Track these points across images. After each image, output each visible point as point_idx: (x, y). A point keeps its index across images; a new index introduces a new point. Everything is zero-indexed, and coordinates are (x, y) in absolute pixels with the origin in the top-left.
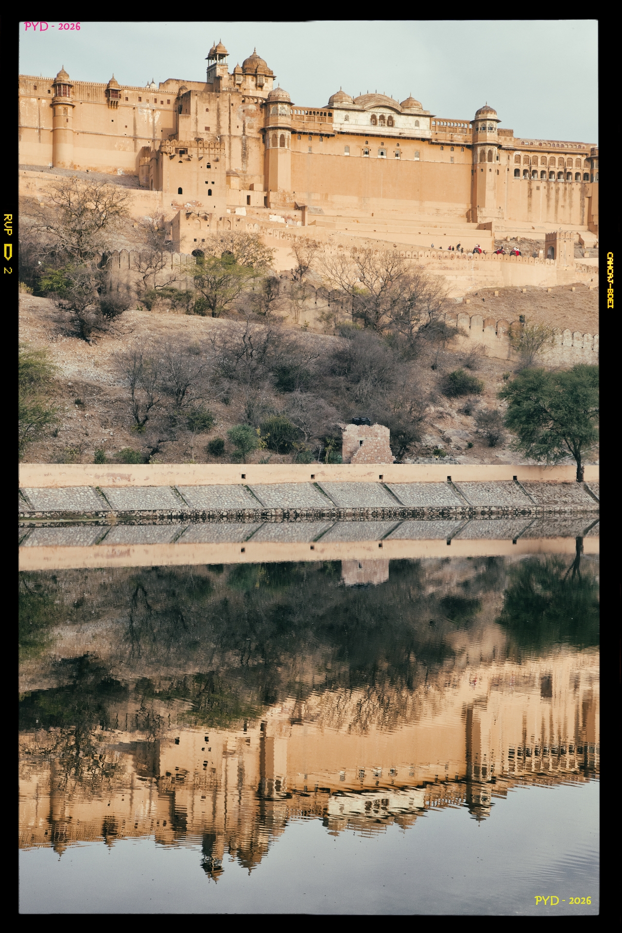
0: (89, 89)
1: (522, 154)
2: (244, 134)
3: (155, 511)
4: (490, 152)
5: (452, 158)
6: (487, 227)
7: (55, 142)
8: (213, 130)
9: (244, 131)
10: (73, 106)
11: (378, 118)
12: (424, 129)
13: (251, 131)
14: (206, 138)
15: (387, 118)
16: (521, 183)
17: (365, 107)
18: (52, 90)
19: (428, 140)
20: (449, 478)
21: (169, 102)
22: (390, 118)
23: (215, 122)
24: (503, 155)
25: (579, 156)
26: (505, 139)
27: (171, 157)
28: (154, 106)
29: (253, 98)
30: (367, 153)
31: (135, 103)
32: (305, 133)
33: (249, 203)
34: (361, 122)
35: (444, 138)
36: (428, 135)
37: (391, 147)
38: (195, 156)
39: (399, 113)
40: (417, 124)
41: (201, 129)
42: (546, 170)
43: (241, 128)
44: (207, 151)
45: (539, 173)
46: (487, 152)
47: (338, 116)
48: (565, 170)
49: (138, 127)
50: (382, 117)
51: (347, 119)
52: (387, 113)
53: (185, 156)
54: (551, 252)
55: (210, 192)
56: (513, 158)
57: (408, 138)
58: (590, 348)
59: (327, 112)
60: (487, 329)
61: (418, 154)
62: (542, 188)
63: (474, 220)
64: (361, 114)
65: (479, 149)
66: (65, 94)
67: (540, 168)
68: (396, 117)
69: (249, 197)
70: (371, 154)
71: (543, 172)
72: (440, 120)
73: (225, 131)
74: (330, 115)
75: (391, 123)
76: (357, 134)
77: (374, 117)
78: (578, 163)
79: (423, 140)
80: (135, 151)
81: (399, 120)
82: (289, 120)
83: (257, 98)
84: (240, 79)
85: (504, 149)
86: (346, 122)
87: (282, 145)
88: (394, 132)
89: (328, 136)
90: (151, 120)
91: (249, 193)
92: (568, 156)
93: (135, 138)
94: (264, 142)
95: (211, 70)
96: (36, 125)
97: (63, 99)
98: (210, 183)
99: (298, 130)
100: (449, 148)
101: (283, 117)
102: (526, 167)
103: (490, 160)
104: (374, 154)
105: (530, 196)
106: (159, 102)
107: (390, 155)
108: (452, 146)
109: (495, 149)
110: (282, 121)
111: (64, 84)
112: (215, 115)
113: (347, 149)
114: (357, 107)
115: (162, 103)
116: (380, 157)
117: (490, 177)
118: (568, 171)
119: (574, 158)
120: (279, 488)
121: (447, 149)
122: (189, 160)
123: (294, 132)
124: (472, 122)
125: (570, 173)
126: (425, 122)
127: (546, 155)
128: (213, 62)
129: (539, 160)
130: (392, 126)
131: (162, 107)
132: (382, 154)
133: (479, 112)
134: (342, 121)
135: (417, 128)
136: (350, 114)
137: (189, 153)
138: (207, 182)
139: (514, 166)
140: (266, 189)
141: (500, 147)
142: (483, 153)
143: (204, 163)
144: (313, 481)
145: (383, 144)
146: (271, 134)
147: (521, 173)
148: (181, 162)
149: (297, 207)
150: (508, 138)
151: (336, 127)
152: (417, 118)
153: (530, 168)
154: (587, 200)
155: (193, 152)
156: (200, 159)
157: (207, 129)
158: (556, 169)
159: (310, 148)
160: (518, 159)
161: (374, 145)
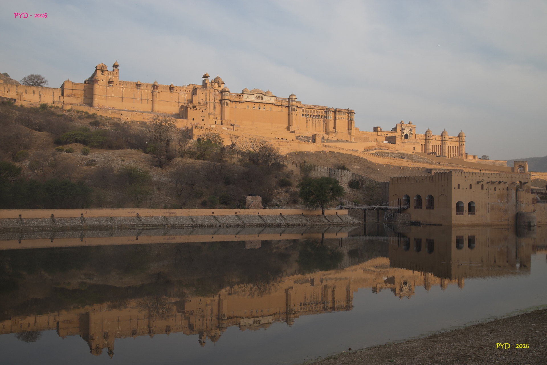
0: (164, 87)
1: (304, 109)
2: (214, 102)
3: (183, 224)
4: (294, 108)
5: (282, 110)
6: (293, 132)
7: (153, 104)
8: (204, 100)
9: (214, 100)
10: (159, 93)
11: (258, 97)
12: (273, 100)
13: (216, 100)
14: (202, 102)
15: (261, 97)
16: (304, 118)
17: (254, 94)
18: (152, 87)
19: (274, 104)
20: (281, 214)
21: (190, 91)
22: (262, 97)
23: (205, 98)
24: (298, 109)
25: (322, 110)
26: (299, 104)
27: (191, 109)
28: (185, 92)
29: (217, 90)
30: (254, 108)
31: (179, 91)
32: (234, 101)
33: (216, 123)
34: (253, 98)
35: (279, 103)
36: (274, 102)
37: (262, 106)
38: (198, 108)
39: (265, 95)
40: (271, 99)
41: (200, 100)
42: (312, 114)
43: (213, 100)
44: (202, 107)
45: (310, 115)
46: (293, 108)
47: (245, 96)
48: (318, 114)
49: (180, 99)
50: (259, 97)
51: (248, 97)
52: (261, 95)
53: (195, 108)
54: (314, 141)
55: (203, 120)
56: (301, 110)
57: (268, 103)
58: (326, 172)
59: (242, 95)
60: (293, 165)
61: (271, 109)
62: (311, 120)
63: (289, 130)
64: (253, 96)
65: (291, 107)
66: (156, 89)
67: (310, 114)
68: (264, 97)
69: (216, 122)
72: (278, 98)
73: (208, 100)
75: (262, 98)
76: (251, 102)
77: (256, 96)
79: (273, 104)
80: (179, 106)
81: (265, 98)
82: (229, 97)
83: (219, 90)
84: (213, 84)
85: (298, 107)
86: (248, 98)
87: (227, 105)
88: (263, 101)
89: (242, 102)
90: (184, 97)
91: (216, 120)
92: (319, 110)
93: (179, 103)
94: (221, 104)
95: (204, 81)
96: (147, 99)
97: (155, 90)
98: (203, 117)
99: (232, 100)
100: (281, 107)
101: (227, 96)
103: (294, 111)
104: (257, 108)
105: (307, 122)
106: (187, 91)
107: (262, 109)
109: (296, 107)
110: (227, 98)
111: (156, 86)
112: (205, 95)
113: (248, 106)
114: (251, 93)
115: (188, 91)
116: (258, 109)
117: (294, 116)
118: (319, 115)
119: (321, 111)
120: (225, 217)
121: (280, 107)
122: (196, 109)
123: (230, 101)
124: (288, 99)
125: (319, 116)
126: (273, 99)
127: (312, 110)
128: (205, 79)
129: (310, 111)
130: (262, 99)
131: (188, 93)
132: (259, 108)
133: (290, 96)
134: (246, 97)
135: (270, 100)
136: (249, 95)
137: (196, 107)
138: (202, 117)
139: (302, 113)
140: (221, 119)
141: (297, 107)
143: (201, 111)
144: (236, 214)
145: (259, 105)
146: (223, 101)
148: (193, 110)
149: (231, 125)
150: (300, 104)
151: (244, 100)
152: (270, 97)
153: (307, 114)
154: (325, 124)
155: (197, 107)
156: (200, 109)
158: (315, 114)
159: (236, 106)
160: (303, 111)
161: (257, 105)
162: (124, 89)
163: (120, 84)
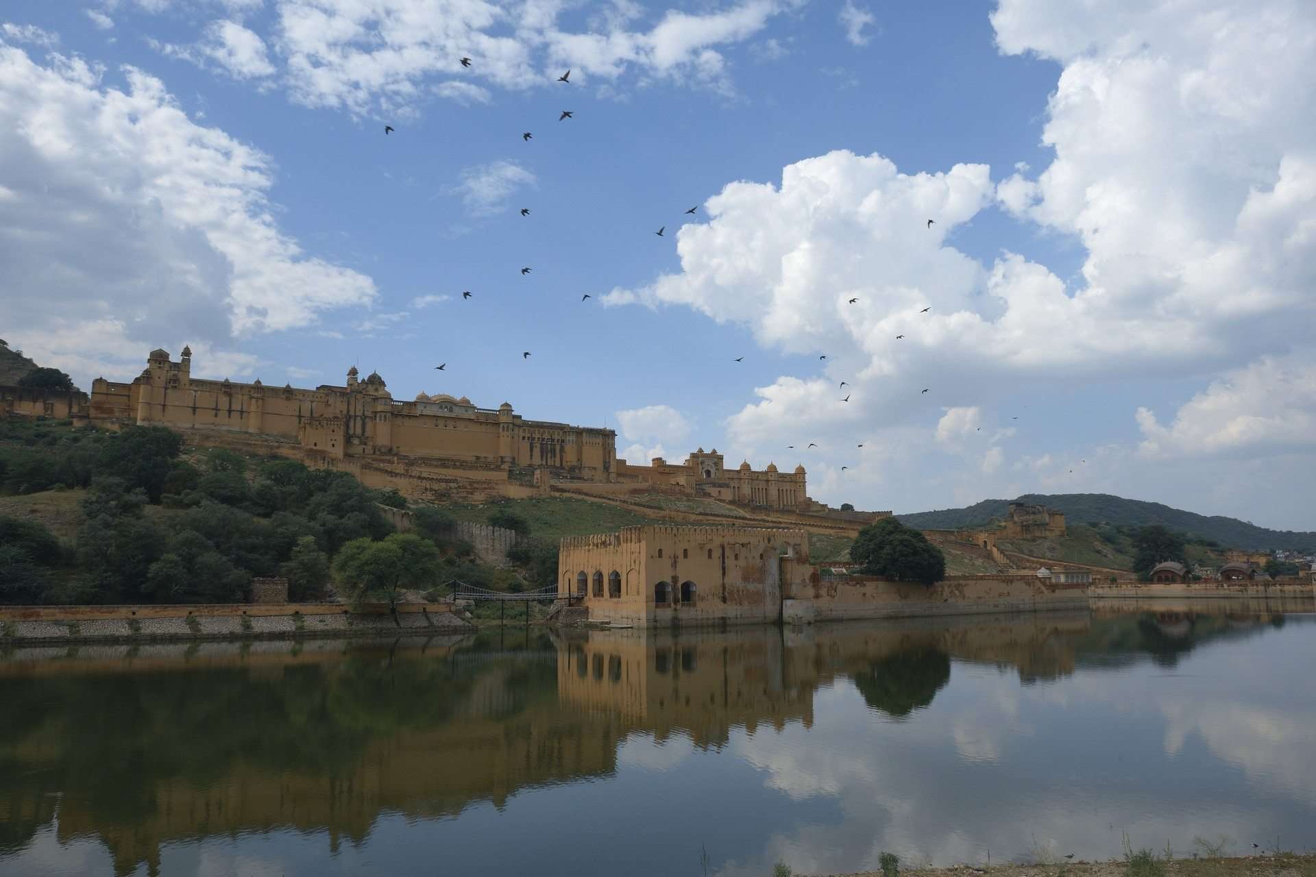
0: (275, 390)
1: (527, 429)
2: (364, 415)
4: (508, 427)
5: (486, 429)
8: (345, 412)
9: (363, 413)
10: (263, 399)
11: (443, 407)
12: (471, 414)
13: (368, 413)
15: (449, 408)
16: (527, 444)
17: (436, 402)
18: (251, 391)
19: (473, 419)
21: (321, 397)
22: (451, 407)
24: (516, 428)
25: (559, 430)
27: (311, 426)
28: (312, 399)
29: (370, 395)
30: (436, 426)
31: (301, 398)
32: (400, 415)
33: (364, 452)
35: (483, 419)
36: (473, 417)
37: (451, 424)
38: (325, 426)
39: (455, 405)
40: (467, 411)
41: (338, 411)
42: (541, 437)
44: (332, 423)
45: (536, 439)
46: (506, 426)
47: (420, 406)
48: (552, 437)
49: (302, 410)
50: (446, 407)
51: (425, 407)
52: (449, 405)
53: (319, 426)
56: (521, 430)
57: (461, 418)
59: (414, 404)
61: (467, 427)
62: (539, 447)
64: (433, 405)
65: (502, 425)
66: (257, 392)
67: (537, 436)
68: (454, 407)
69: (364, 449)
70: (440, 427)
71: (539, 438)
72: (480, 410)
73: (352, 413)
75: (451, 410)
76: (431, 416)
77: (441, 407)
78: (558, 434)
79: (470, 419)
80: (300, 423)
81: (456, 409)
82: (390, 407)
83: (372, 395)
84: (365, 386)
85: (516, 425)
86: (425, 409)
87: (385, 421)
88: (453, 415)
89: (414, 417)
91: (364, 446)
92: (553, 430)
93: (300, 417)
94: (375, 419)
95: (348, 381)
96: (239, 409)
97: (256, 395)
98: (334, 440)
99: (395, 413)
101: (386, 406)
102: (529, 435)
103: (508, 431)
104: (441, 426)
105: (532, 451)
106: (315, 397)
107: (450, 427)
108: (487, 424)
109: (510, 425)
110: (386, 408)
111: (258, 388)
112: (347, 404)
113: (425, 424)
114: (431, 401)
115: (317, 397)
116: (444, 428)
117: (508, 440)
119: (556, 431)
121: (484, 425)
122: (321, 428)
123: (393, 414)
124: (499, 411)
125: (554, 439)
126: (471, 410)
127: (540, 429)
128: (351, 376)
129: (537, 432)
131: (317, 400)
132: (446, 427)
133: (502, 406)
134: (422, 408)
135: (466, 413)
136: (427, 405)
137: (322, 424)
138: (332, 440)
139: (522, 434)
140: (375, 444)
141: (514, 424)
142: (503, 428)
143: (330, 429)
145: (446, 421)
146: (378, 415)
147: (526, 438)
148: (316, 429)
149: (393, 455)
150: (518, 420)
151: (419, 412)
152: (467, 408)
153: (532, 436)
154: (563, 453)
155: (324, 423)
156: (329, 427)
157: (341, 411)
158: (546, 437)
159: (403, 423)
160: (524, 430)
161: (441, 423)
162: (199, 392)
163: (191, 385)
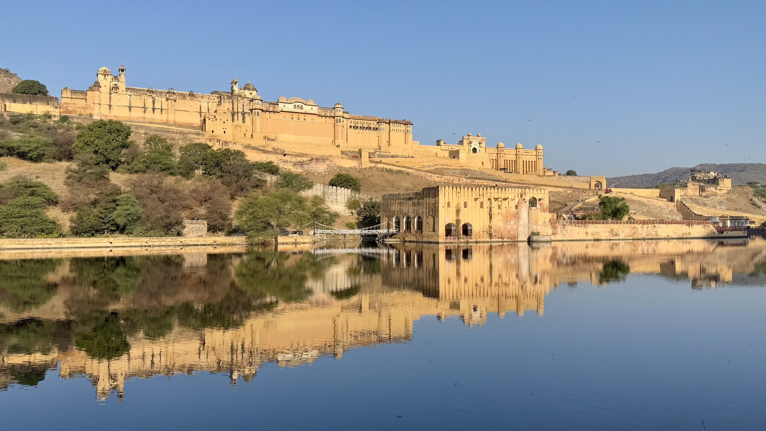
0: (182, 94)
1: (353, 120)
2: (243, 111)
5: (326, 121)
6: (338, 146)
7: (168, 114)
8: (231, 109)
10: (175, 101)
13: (246, 110)
14: (228, 112)
16: (352, 131)
17: (292, 102)
18: (167, 95)
21: (214, 99)
24: (345, 120)
26: (346, 115)
27: (209, 119)
28: (208, 101)
29: (247, 98)
30: (292, 119)
31: (201, 99)
32: (267, 111)
34: (290, 107)
35: (322, 114)
36: (316, 112)
37: (302, 117)
38: (219, 119)
42: (362, 126)
44: (223, 117)
45: (359, 127)
50: (298, 106)
52: (300, 104)
54: (360, 156)
55: (225, 132)
57: (308, 114)
58: (319, 189)
61: (312, 120)
62: (360, 133)
63: (334, 144)
65: (336, 118)
66: (172, 96)
73: (236, 110)
74: (278, 105)
75: (302, 108)
76: (288, 112)
77: (295, 106)
79: (314, 114)
81: (305, 107)
82: (261, 106)
84: (243, 91)
87: (258, 115)
88: (303, 111)
89: (277, 112)
90: (207, 106)
92: (370, 121)
93: (200, 113)
94: (251, 114)
96: (160, 107)
98: (224, 129)
102: (354, 125)
103: (340, 122)
104: (295, 119)
105: (356, 135)
106: (210, 99)
109: (341, 118)
110: (258, 107)
111: (171, 92)
112: (232, 104)
113: (285, 117)
114: (288, 102)
117: (340, 128)
118: (370, 126)
121: (324, 118)
122: (216, 120)
123: (263, 111)
126: (315, 108)
127: (361, 121)
132: (298, 119)
134: (282, 107)
135: (312, 110)
137: (216, 117)
139: (349, 125)
140: (252, 132)
143: (222, 121)
145: (299, 115)
146: (254, 111)
147: (352, 127)
148: (213, 121)
149: (264, 138)
151: (280, 109)
152: (312, 106)
154: (377, 137)
157: (228, 109)
158: (366, 126)
159: (270, 116)
160: (351, 122)
161: (296, 116)
163: (127, 91)
